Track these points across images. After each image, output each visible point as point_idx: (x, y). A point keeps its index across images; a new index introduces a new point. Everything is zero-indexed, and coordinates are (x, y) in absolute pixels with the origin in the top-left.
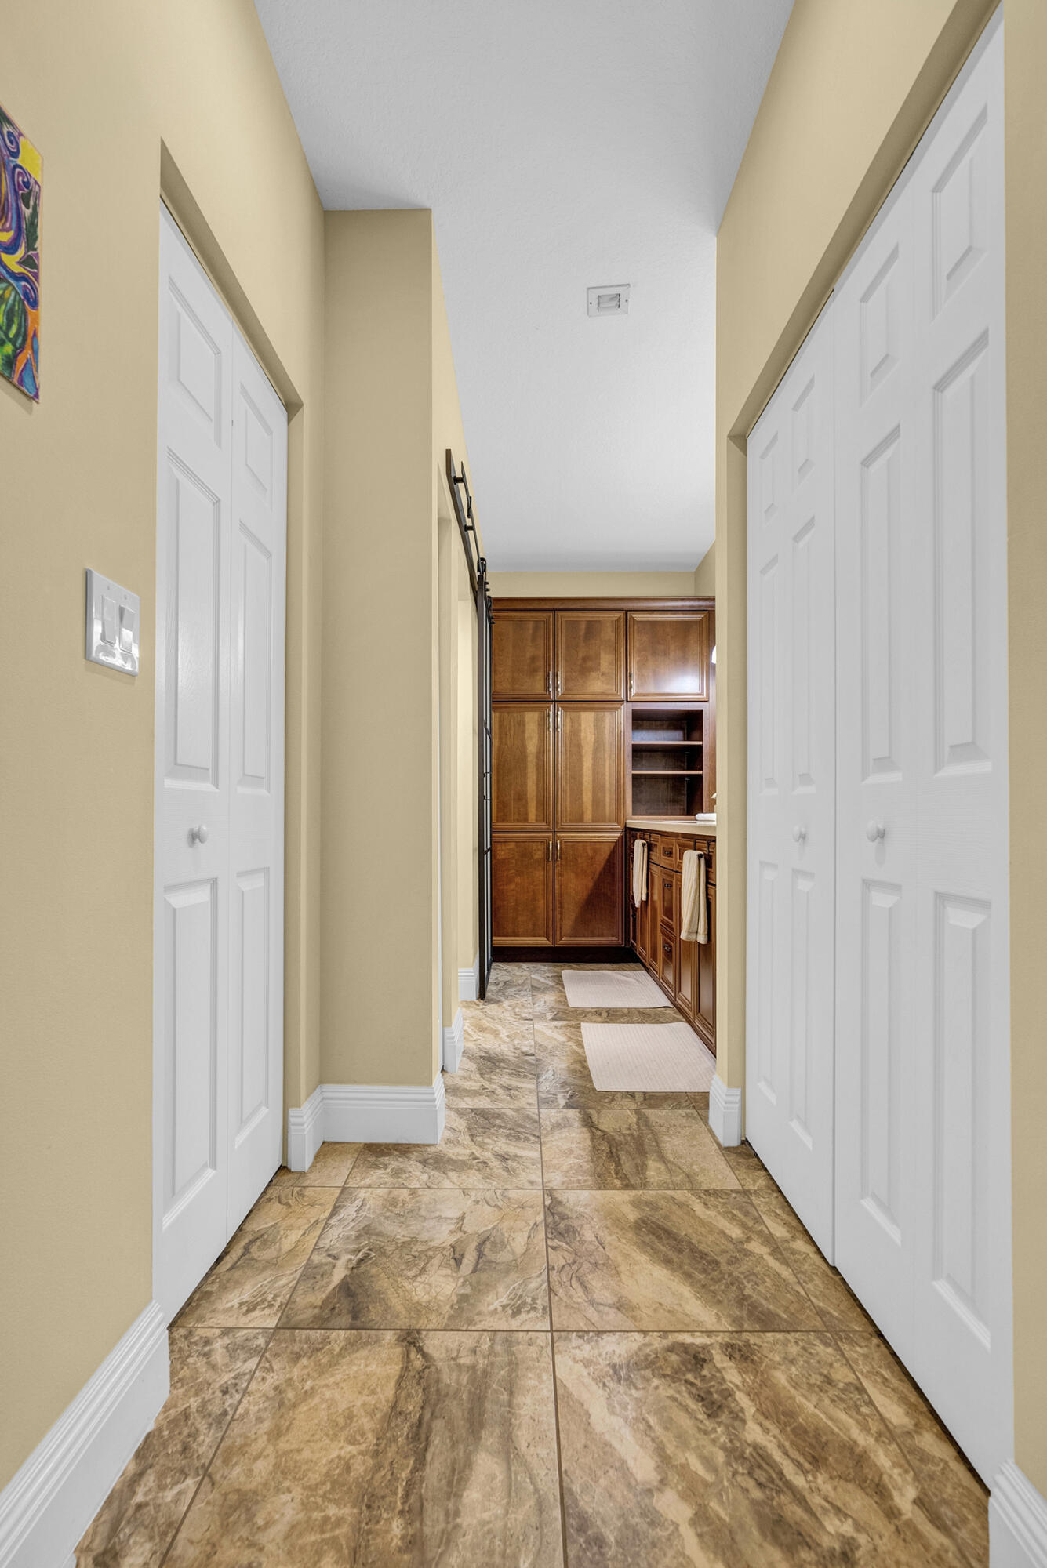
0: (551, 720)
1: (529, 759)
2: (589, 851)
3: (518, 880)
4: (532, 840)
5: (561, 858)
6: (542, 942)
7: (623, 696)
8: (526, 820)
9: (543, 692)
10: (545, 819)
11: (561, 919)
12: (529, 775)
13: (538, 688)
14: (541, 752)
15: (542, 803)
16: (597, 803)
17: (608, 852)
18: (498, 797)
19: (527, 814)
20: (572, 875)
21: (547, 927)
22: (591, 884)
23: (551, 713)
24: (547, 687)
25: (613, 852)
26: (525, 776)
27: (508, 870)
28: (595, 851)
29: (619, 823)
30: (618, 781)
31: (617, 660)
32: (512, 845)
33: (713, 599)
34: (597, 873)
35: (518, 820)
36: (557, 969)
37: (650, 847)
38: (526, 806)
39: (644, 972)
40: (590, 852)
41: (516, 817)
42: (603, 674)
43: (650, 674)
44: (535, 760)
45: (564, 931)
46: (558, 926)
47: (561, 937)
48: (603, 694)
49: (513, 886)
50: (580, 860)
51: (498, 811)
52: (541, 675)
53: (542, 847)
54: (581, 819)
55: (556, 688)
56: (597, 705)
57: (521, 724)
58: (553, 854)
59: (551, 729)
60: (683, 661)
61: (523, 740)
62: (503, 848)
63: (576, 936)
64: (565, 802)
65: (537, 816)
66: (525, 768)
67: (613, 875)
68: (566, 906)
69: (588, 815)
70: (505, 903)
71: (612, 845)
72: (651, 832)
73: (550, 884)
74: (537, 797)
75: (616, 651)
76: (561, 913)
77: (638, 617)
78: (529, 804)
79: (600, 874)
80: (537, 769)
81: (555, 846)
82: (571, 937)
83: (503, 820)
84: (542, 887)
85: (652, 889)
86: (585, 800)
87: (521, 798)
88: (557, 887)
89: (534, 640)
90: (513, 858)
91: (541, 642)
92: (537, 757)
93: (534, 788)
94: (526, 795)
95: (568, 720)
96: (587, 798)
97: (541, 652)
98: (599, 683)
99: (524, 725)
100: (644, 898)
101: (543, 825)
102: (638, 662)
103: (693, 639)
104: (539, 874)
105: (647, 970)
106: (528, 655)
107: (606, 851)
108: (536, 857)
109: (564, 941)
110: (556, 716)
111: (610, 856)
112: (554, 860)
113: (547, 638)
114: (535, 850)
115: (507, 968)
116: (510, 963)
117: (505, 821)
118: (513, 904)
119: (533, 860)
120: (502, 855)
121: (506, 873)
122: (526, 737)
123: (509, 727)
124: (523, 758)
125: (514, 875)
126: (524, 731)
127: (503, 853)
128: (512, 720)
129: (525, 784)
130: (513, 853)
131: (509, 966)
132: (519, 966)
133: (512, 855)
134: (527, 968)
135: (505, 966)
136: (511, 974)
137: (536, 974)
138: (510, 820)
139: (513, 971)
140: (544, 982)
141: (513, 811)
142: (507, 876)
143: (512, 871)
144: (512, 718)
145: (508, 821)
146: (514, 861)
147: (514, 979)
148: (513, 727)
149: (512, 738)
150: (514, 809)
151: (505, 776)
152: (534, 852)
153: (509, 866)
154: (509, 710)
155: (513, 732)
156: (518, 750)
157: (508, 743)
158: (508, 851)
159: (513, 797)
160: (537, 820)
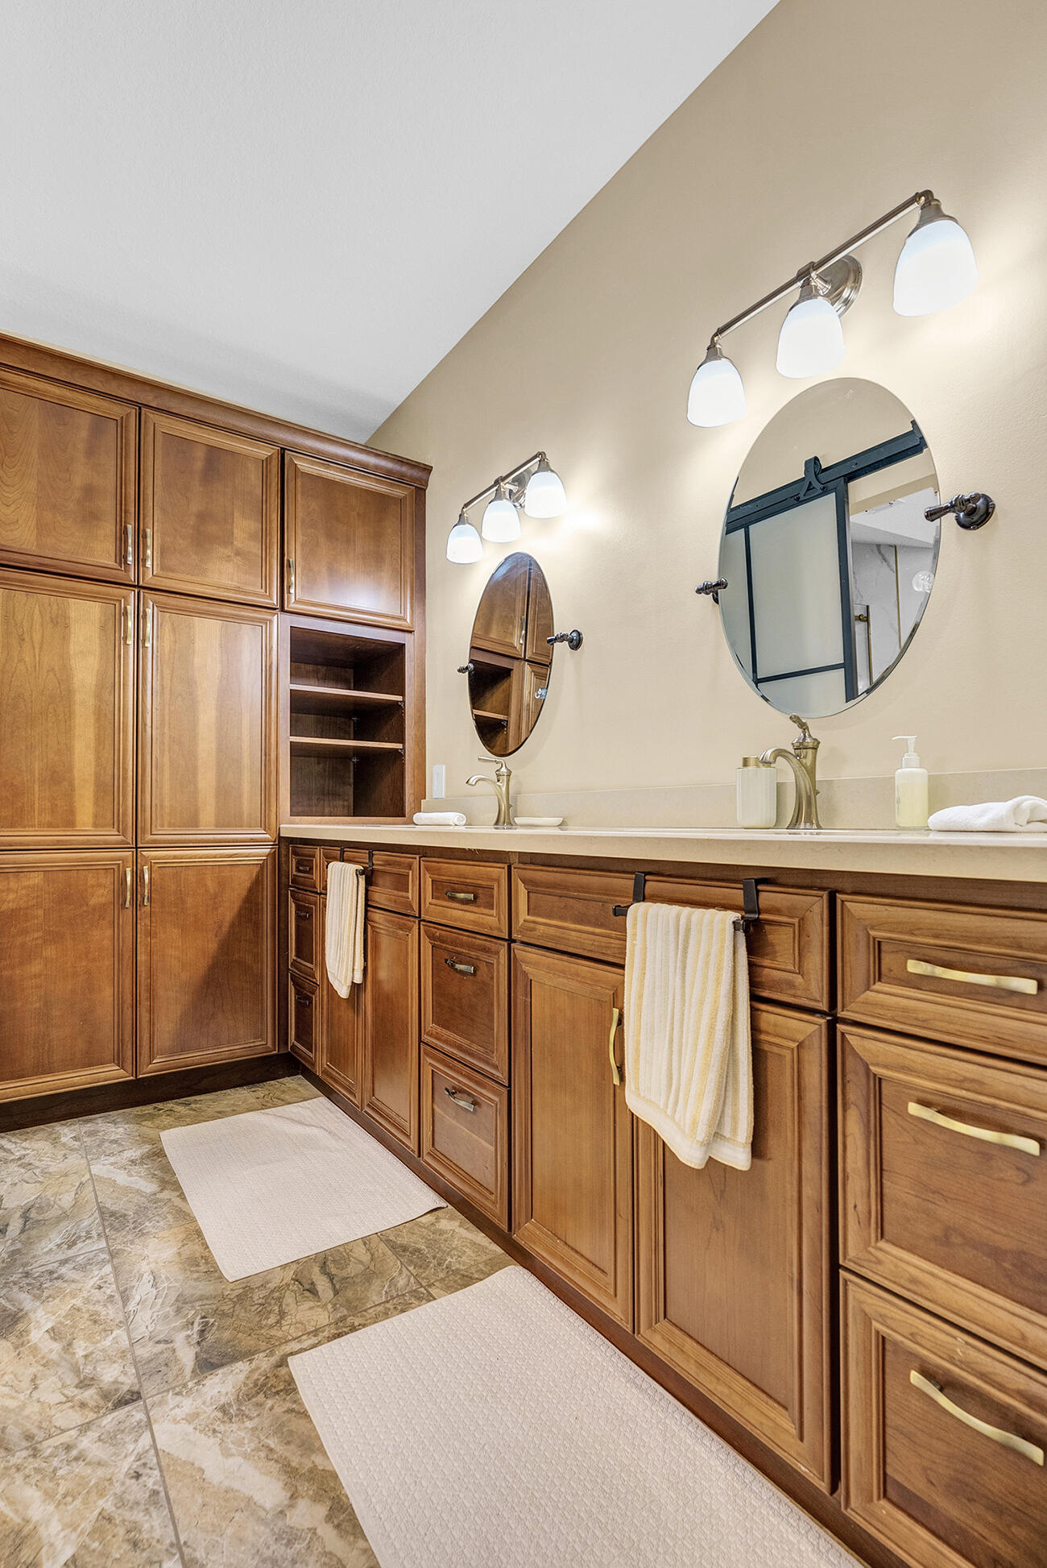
0: (130, 624)
1: (78, 697)
2: (209, 883)
3: (50, 952)
4: (90, 867)
5: (150, 899)
6: (110, 1073)
7: (275, 601)
8: (70, 823)
9: (111, 563)
10: (117, 823)
11: (151, 1023)
12: (78, 731)
13: (101, 553)
14: (109, 685)
15: (107, 790)
16: (225, 792)
17: (247, 884)
19: (71, 811)
20: (175, 933)
21: (121, 1041)
22: (213, 946)
23: (131, 609)
24: (122, 557)
25: (257, 883)
26: (69, 732)
27: (24, 932)
28: (222, 884)
29: (267, 829)
30: (266, 753)
31: (264, 534)
32: (36, 879)
33: (428, 470)
34: (225, 929)
35: (50, 825)
36: (147, 1128)
37: (370, 877)
38: (70, 795)
39: (323, 1100)
40: (211, 885)
41: (47, 818)
42: (238, 553)
43: (324, 570)
44: (91, 702)
45: (157, 1044)
46: (146, 1036)
47: (151, 1057)
48: (238, 590)
49: (36, 967)
50: (190, 901)
52: (108, 528)
53: (107, 880)
54: (193, 822)
55: (140, 560)
56: (226, 609)
57: (61, 623)
58: (135, 892)
59: (130, 642)
60: (374, 560)
61: (64, 656)
62: (13, 885)
63: (183, 1051)
64: (162, 790)
65: (96, 816)
66: (70, 715)
67: (257, 926)
68: (161, 992)
69: (208, 814)
70: (19, 1004)
71: (256, 870)
72: (372, 848)
73: (128, 955)
74: (97, 776)
75: (263, 516)
76: (151, 1011)
77: (304, 465)
78: (78, 792)
79: (232, 925)
80: (98, 720)
81: (138, 876)
82: (172, 1053)
83: (12, 825)
84: (108, 963)
85: (375, 959)
86: (201, 785)
87: (59, 777)
88: (142, 958)
89: (91, 452)
90: (37, 906)
91: (109, 463)
92: (98, 697)
93: (91, 756)
94: (70, 770)
95: (167, 628)
96: (206, 781)
97: (108, 482)
98: (229, 568)
99: (67, 626)
100: (358, 979)
101: (111, 835)
102: (303, 545)
103: (390, 527)
104: (102, 936)
105: (328, 1092)
106: (78, 481)
107: (242, 883)
108: (93, 901)
109: (155, 1065)
110: (140, 617)
111: (250, 890)
112: (136, 904)
113: (122, 456)
114: (93, 886)
115: (23, 1152)
116: (28, 1130)
117: (16, 827)
118: (37, 1005)
119: (85, 908)
120: (9, 902)
121: (20, 940)
122: (72, 652)
123: (25, 624)
124: (64, 695)
125: (39, 942)
126: (65, 639)
127: (11, 896)
128: (37, 612)
129: (69, 749)
130: (38, 897)
131: (28, 1142)
132: (54, 1136)
133: (35, 901)
134: (75, 1138)
135: (15, 1143)
136: (37, 1171)
137: (103, 1158)
138: (30, 823)
139: (40, 1161)
140: (128, 1185)
141: (37, 805)
142: (23, 945)
143: (36, 936)
144: (37, 606)
145: (25, 827)
146: (40, 912)
147: (49, 1193)
148: (37, 627)
149: (37, 650)
150: (36, 802)
151: (19, 728)
152: (90, 890)
153: (28, 924)
154: (30, 589)
155: (37, 637)
156: (52, 675)
157: (27, 659)
158: (24, 892)
159: (37, 775)
160: (95, 825)
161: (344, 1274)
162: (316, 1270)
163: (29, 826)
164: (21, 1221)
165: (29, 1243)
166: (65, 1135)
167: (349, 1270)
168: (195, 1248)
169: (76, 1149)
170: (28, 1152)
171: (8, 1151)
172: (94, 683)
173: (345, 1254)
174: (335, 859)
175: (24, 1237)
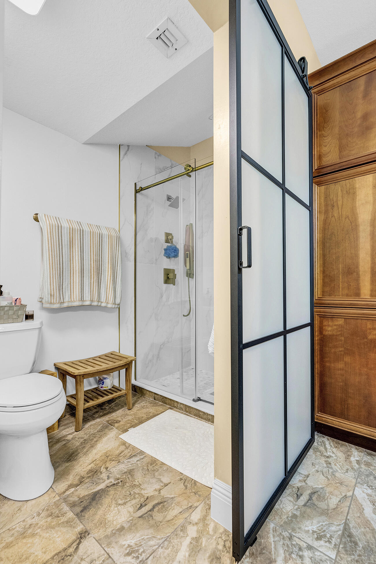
1: (361, 228)
3: (347, 359)
8: (358, 294)
12: (362, 245)
18: (324, 272)
19: (359, 289)
26: (356, 248)
27: (336, 347)
32: (341, 322)
35: (347, 295)
38: (357, 279)
41: (346, 292)
44: (369, 228)
49: (341, 365)
51: (324, 284)
57: (352, 192)
62: (330, 323)
65: (372, 291)
66: (357, 238)
70: (333, 380)
74: (372, 268)
78: (362, 278)
80: (372, 238)
83: (330, 295)
87: (352, 271)
89: (366, 95)
90: (341, 335)
92: (372, 225)
93: (369, 259)
94: (357, 267)
99: (354, 193)
106: (359, 115)
114: (370, 329)
115: (331, 454)
116: (340, 442)
117: (331, 296)
118: (342, 384)
119: (366, 340)
120: (329, 331)
121: (333, 350)
122: (358, 205)
123: (335, 199)
124: (354, 227)
125: (342, 353)
126: (354, 200)
127: (330, 329)
128: (340, 190)
129: (357, 256)
130: (341, 331)
131: (336, 449)
132: (349, 453)
133: (340, 332)
134: (358, 462)
135: (331, 446)
136: (331, 470)
137: (365, 486)
138: (338, 294)
139: (335, 465)
140: (369, 519)
141: (341, 286)
142: (335, 353)
143: (341, 349)
144: (340, 188)
145: (335, 296)
146: (343, 338)
147: (328, 490)
148: (340, 198)
149: (340, 209)
150: (341, 284)
151: (332, 249)
152: (368, 331)
153: (337, 343)
154: (336, 181)
155: (340, 203)
156: (347, 220)
157: (335, 215)
158: (335, 327)
159: (341, 270)
160: (371, 295)
163: (337, 296)
164: (308, 497)
165: (304, 515)
166: (354, 457)
169: (355, 470)
170: (333, 455)
171: (326, 449)
172: (370, 218)
175: (303, 509)
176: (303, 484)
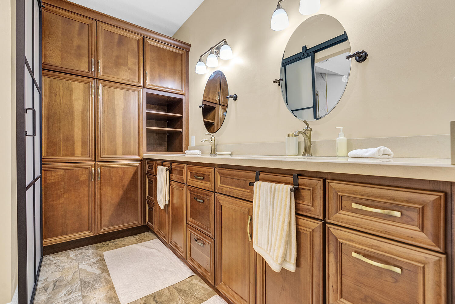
0: (93, 90)
1: (76, 114)
2: (120, 173)
3: (66, 196)
4: (79, 168)
5: (100, 178)
6: (88, 234)
7: (141, 84)
8: (73, 154)
9: (87, 70)
10: (89, 154)
11: (101, 217)
12: (76, 124)
13: (83, 67)
14: (86, 110)
15: (86, 143)
16: (125, 144)
17: (133, 173)
18: (48, 138)
19: (74, 150)
20: (109, 188)
21: (91, 223)
22: (121, 192)
23: (93, 85)
24: (90, 69)
25: (136, 172)
26: (72, 125)
27: (57, 189)
28: (124, 173)
29: (139, 156)
30: (138, 132)
31: (138, 63)
32: (61, 172)
33: (190, 45)
34: (125, 187)
35: (66, 155)
36: (99, 251)
37: (171, 171)
38: (73, 145)
39: (157, 240)
40: (121, 173)
41: (65, 152)
42: (129, 69)
43: (157, 76)
44: (80, 115)
45: (103, 224)
46: (99, 222)
47: (101, 228)
48: (129, 80)
49: (62, 201)
50: (114, 179)
51: (48, 147)
52: (86, 59)
53: (86, 172)
54: (115, 154)
55: (96, 70)
56: (125, 86)
57: (70, 90)
58: (95, 176)
59: (93, 96)
60: (173, 73)
61: (71, 100)
62: (53, 174)
63: (111, 225)
64: (104, 143)
65: (82, 152)
66: (73, 119)
67: (136, 186)
68: (104, 207)
69: (120, 151)
70: (56, 213)
71: (135, 168)
72: (171, 162)
73: (93, 196)
74: (82, 139)
75: (138, 58)
76: (101, 213)
77: (151, 42)
78: (76, 144)
79: (128, 186)
80: (82, 121)
81: (96, 171)
82: (108, 227)
83: (53, 155)
84: (86, 198)
85: (172, 197)
86: (117, 142)
87: (69, 139)
88: (98, 197)
89: (80, 34)
90: (62, 181)
91: (86, 38)
92: (83, 113)
93: (80, 133)
94: (73, 137)
95: (106, 92)
96: (119, 141)
97: (86, 44)
98: (127, 73)
99: (71, 91)
100: (167, 203)
101: (87, 158)
102: (150, 67)
103: (178, 62)
104: (84, 190)
105: (159, 238)
106: (75, 44)
107: (131, 172)
108: (81, 179)
109: (103, 230)
110: (97, 88)
111: (134, 175)
112: (96, 180)
113: (90, 36)
114: (81, 174)
115: (57, 261)
116: (59, 253)
117: (54, 155)
118: (62, 213)
119: (78, 181)
120: (52, 180)
121: (56, 192)
122: (74, 99)
123: (57, 90)
124: (71, 112)
125: (63, 192)
126: (71, 95)
127: (53, 178)
128: (61, 85)
129: (73, 130)
130: (62, 178)
131: (59, 257)
132: (68, 255)
133: (61, 179)
134: (75, 255)
135: (54, 258)
136: (61, 268)
137: (83, 262)
138: (59, 154)
139: (62, 264)
140: (91, 271)
141: (61, 149)
142: (57, 194)
143: (61, 191)
144: (61, 84)
145: (57, 155)
146: (63, 183)
147: (64, 276)
148: (61, 91)
149: (61, 98)
150: (61, 147)
151: (55, 123)
152: (80, 176)
153: (59, 187)
154: (59, 78)
155: (61, 94)
156: (66, 106)
157: (58, 101)
158: (57, 176)
159: (61, 139)
160: (82, 155)
161: (161, 300)
162: (152, 299)
163: (59, 155)
164: (53, 286)
165: (54, 294)
166: (72, 254)
167: (163, 299)
168: (112, 293)
169: (75, 259)
170: (58, 261)
171: (52, 261)
172: (81, 109)
173: (161, 293)
174: (160, 165)
175: (53, 292)
176: (46, 283)
